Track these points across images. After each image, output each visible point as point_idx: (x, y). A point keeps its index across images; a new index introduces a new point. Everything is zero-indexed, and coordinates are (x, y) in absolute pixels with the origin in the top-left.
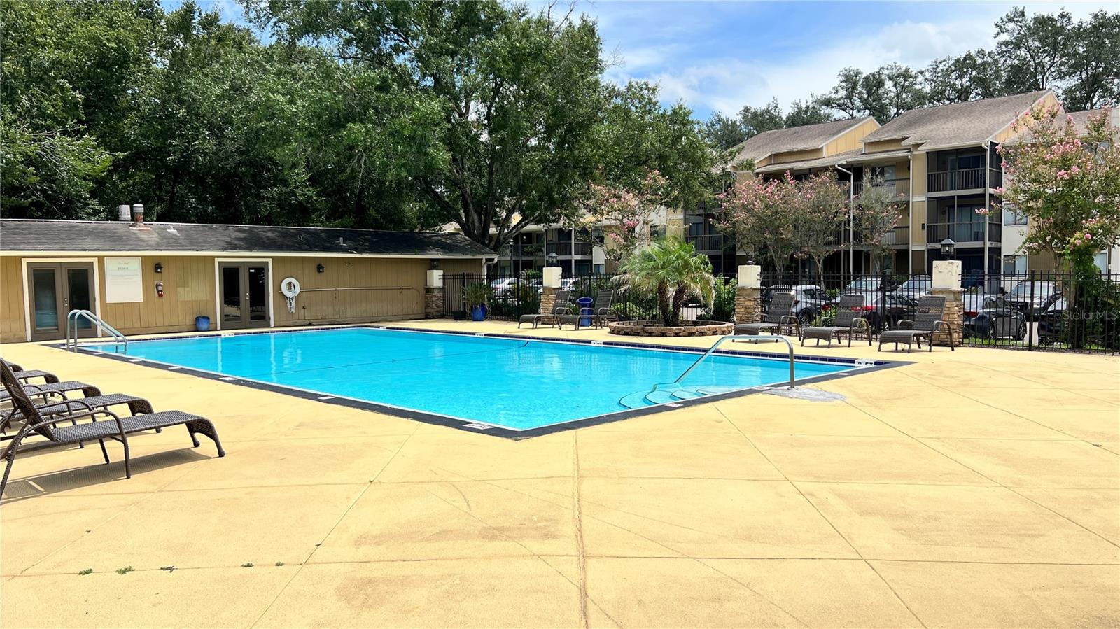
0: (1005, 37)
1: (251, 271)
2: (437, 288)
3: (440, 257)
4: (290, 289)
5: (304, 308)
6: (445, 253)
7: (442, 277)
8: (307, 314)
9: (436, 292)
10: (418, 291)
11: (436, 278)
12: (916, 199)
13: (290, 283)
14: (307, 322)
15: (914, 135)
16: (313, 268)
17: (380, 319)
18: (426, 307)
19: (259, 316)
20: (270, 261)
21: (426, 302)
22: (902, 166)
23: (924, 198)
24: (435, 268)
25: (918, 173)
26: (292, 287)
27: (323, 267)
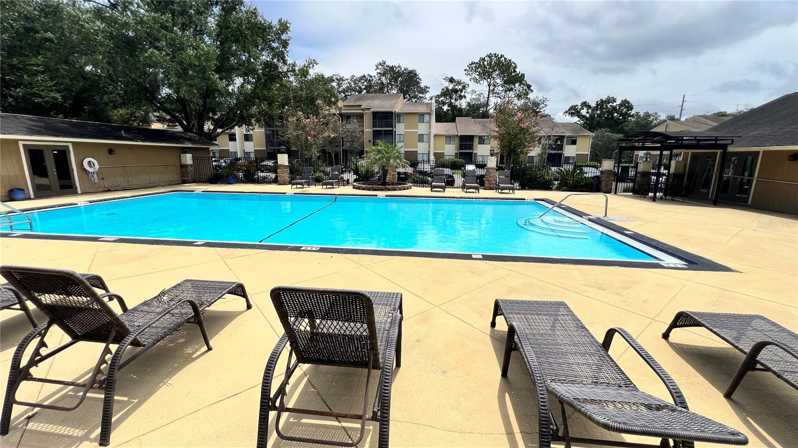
0: (378, 71)
1: (54, 152)
2: (189, 165)
3: (190, 145)
4: (90, 166)
5: (103, 179)
6: (193, 144)
7: (192, 158)
8: (107, 184)
9: (189, 168)
10: (176, 166)
11: (188, 159)
12: (367, 130)
13: (89, 162)
14: (107, 189)
15: (365, 104)
16: (106, 151)
17: (155, 184)
18: (182, 176)
19: (66, 186)
20: (70, 146)
21: (182, 173)
22: (360, 117)
23: (371, 130)
24: (186, 153)
25: (368, 120)
26: (92, 165)
27: (114, 151)
